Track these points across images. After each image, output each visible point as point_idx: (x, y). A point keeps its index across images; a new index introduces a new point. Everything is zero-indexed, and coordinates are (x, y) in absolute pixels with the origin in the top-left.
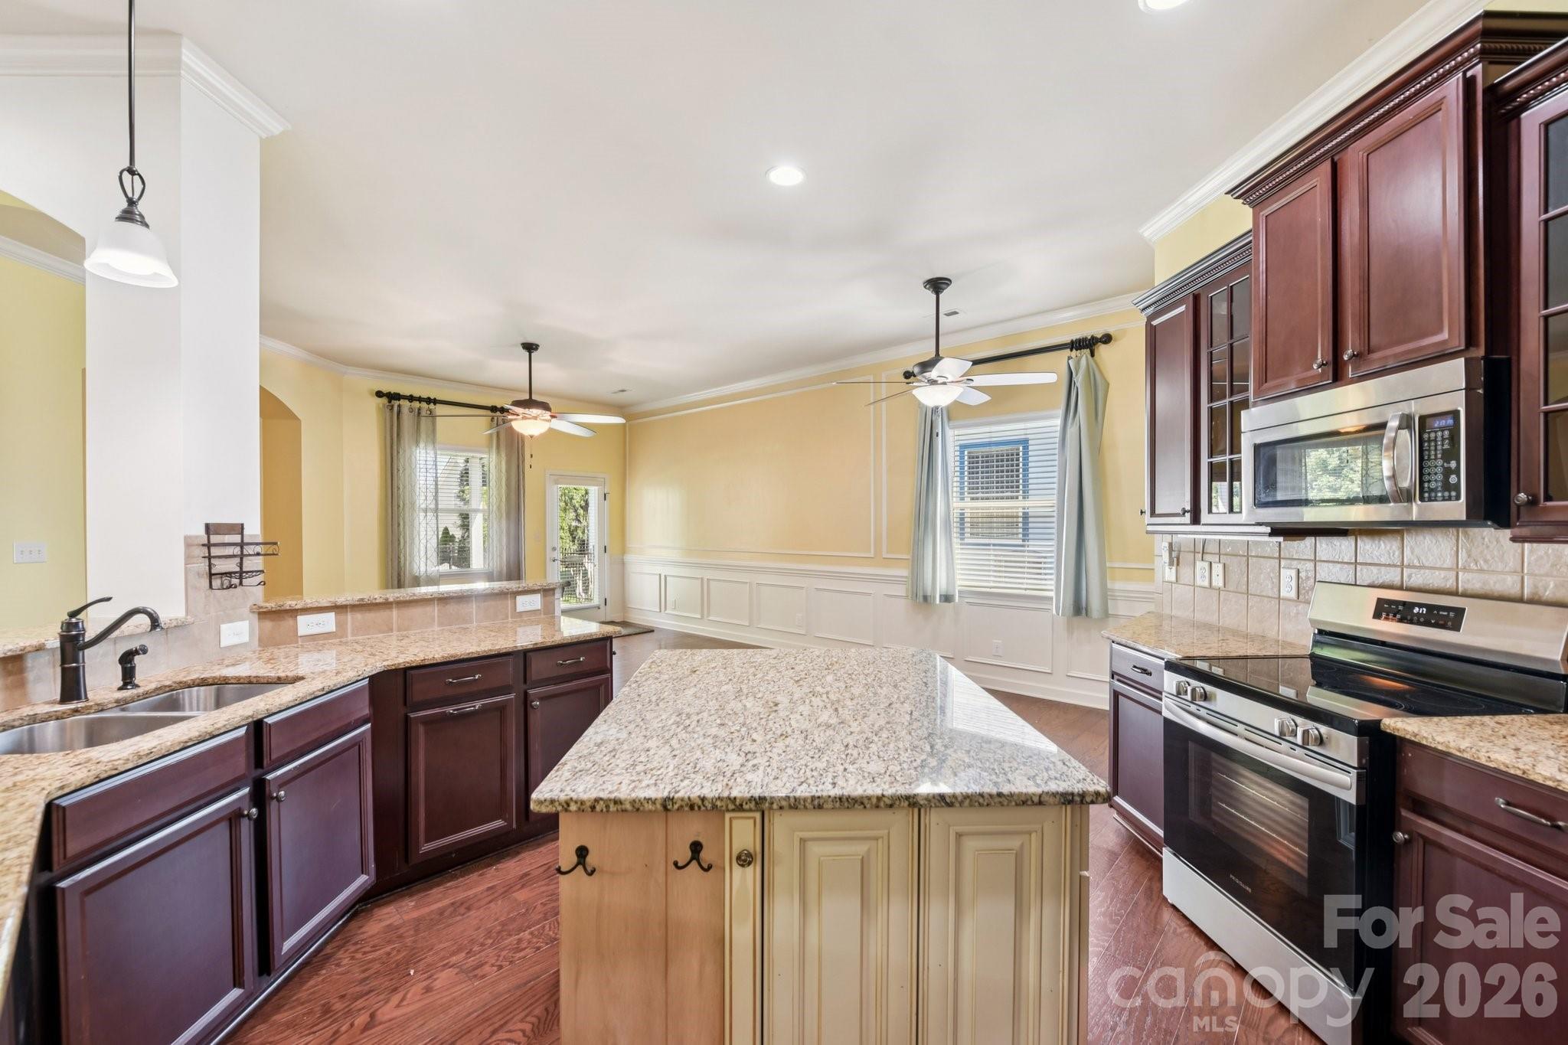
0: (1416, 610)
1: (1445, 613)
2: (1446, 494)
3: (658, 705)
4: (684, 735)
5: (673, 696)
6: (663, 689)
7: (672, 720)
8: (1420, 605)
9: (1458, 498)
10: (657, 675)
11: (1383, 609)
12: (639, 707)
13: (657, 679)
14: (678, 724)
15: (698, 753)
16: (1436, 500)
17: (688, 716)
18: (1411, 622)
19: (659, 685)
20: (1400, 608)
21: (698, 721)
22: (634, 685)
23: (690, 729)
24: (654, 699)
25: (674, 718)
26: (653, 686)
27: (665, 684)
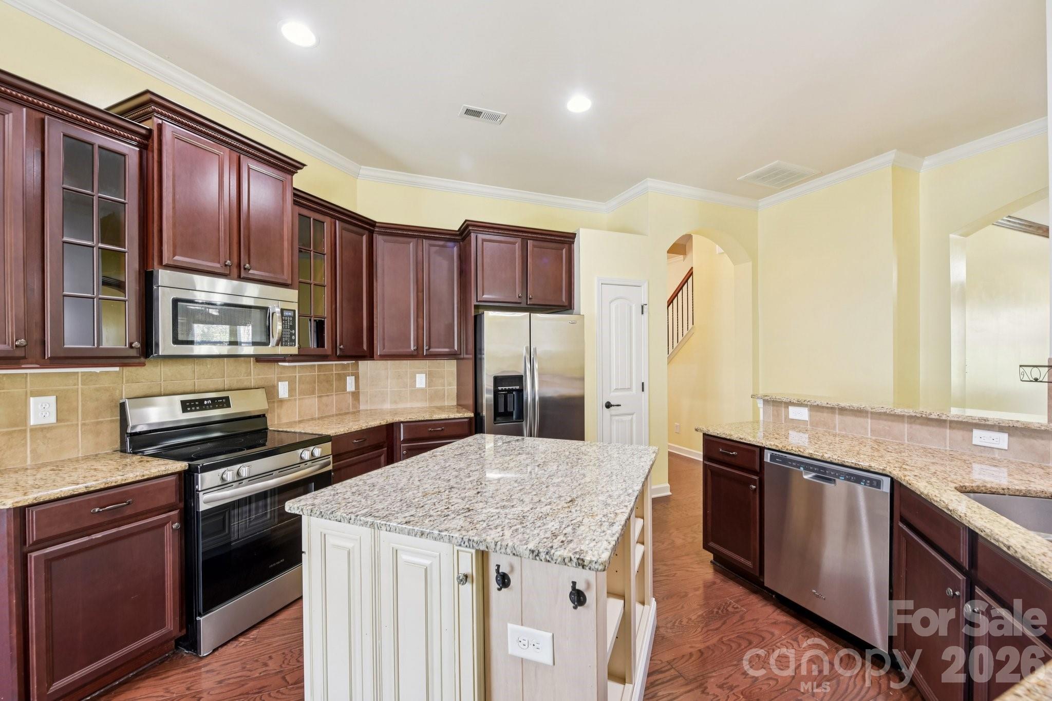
0: (205, 402)
1: (221, 401)
2: (291, 343)
3: (611, 473)
4: (601, 457)
5: (600, 478)
6: (606, 485)
7: (604, 463)
8: (207, 400)
9: (295, 345)
10: (609, 501)
11: (187, 406)
12: (624, 473)
13: (610, 496)
14: (602, 462)
15: (597, 451)
16: (287, 346)
17: (595, 465)
18: (206, 409)
19: (608, 489)
20: (197, 403)
21: (591, 462)
22: (630, 491)
23: (596, 459)
24: (614, 477)
25: (603, 465)
26: (613, 488)
27: (604, 490)
